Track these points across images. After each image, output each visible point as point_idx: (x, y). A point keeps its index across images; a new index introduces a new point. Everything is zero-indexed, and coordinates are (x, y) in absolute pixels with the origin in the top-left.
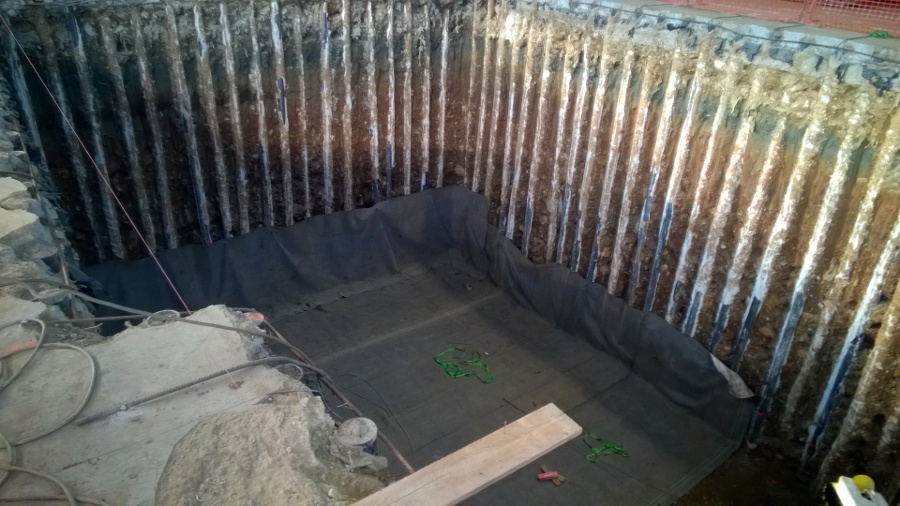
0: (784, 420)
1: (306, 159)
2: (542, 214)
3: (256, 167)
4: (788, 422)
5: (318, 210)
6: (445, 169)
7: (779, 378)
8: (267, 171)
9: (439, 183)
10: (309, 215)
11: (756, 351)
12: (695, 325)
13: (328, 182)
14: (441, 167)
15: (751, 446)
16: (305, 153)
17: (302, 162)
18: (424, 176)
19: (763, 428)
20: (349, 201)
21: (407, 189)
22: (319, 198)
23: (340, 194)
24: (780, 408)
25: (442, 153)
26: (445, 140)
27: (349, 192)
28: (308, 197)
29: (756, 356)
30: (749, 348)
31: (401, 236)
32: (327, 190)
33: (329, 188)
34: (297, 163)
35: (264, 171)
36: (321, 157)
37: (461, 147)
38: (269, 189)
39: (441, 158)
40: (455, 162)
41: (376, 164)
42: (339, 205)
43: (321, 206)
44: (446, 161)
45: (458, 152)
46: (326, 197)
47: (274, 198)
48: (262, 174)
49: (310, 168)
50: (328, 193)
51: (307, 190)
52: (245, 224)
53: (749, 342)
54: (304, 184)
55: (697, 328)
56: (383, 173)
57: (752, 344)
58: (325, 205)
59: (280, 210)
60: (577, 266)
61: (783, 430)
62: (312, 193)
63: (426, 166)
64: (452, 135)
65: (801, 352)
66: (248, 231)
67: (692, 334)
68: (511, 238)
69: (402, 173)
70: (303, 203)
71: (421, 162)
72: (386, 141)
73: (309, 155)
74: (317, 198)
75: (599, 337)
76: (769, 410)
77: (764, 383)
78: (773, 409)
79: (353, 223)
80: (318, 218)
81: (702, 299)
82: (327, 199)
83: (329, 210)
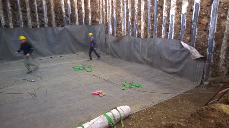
0: (220, 65)
1: (36, 5)
2: (119, 20)
3: (15, 4)
4: (223, 65)
5: (42, 25)
6: (92, 19)
7: (214, 41)
8: (19, 6)
9: (90, 23)
10: (39, 27)
11: (201, 34)
12: (173, 33)
13: (45, 15)
14: (90, 17)
15: (206, 83)
16: (36, 3)
17: (35, 6)
18: (83, 19)
19: (211, 73)
20: (54, 23)
21: (77, 23)
22: (43, 21)
23: (51, 20)
24: (217, 59)
25: (90, 12)
26: (91, 8)
27: (54, 19)
28: (38, 20)
29: (201, 36)
30: (198, 33)
31: (76, 40)
32: (45, 18)
33: (46, 17)
34: (33, 6)
35: (18, 6)
36: (42, 6)
37: (97, 11)
38: (21, 13)
39: (90, 14)
40: (96, 16)
41: (64, 11)
42: (50, 25)
43: (43, 25)
44: (92, 15)
45: (96, 12)
46: (45, 21)
47: (23, 17)
48: (18, 7)
49: (38, 9)
50: (46, 20)
51: (37, 17)
52: (11, 25)
53: (197, 29)
54: (36, 15)
55: (174, 34)
56: (67, 16)
57: (199, 30)
58: (45, 24)
59: (26, 22)
60: (131, 33)
61: (221, 71)
62: (40, 19)
63: (84, 15)
64: (93, 6)
65: (223, 23)
66: (12, 27)
67: (173, 38)
68: (111, 34)
69: (75, 17)
70: (36, 22)
71: (82, 14)
72: (67, 3)
73: (37, 4)
74: (42, 21)
75: (140, 59)
76: (212, 61)
77: (207, 47)
78: (214, 61)
79: (56, 31)
80: (43, 29)
81: (174, 18)
82: (46, 22)
83: (46, 26)
